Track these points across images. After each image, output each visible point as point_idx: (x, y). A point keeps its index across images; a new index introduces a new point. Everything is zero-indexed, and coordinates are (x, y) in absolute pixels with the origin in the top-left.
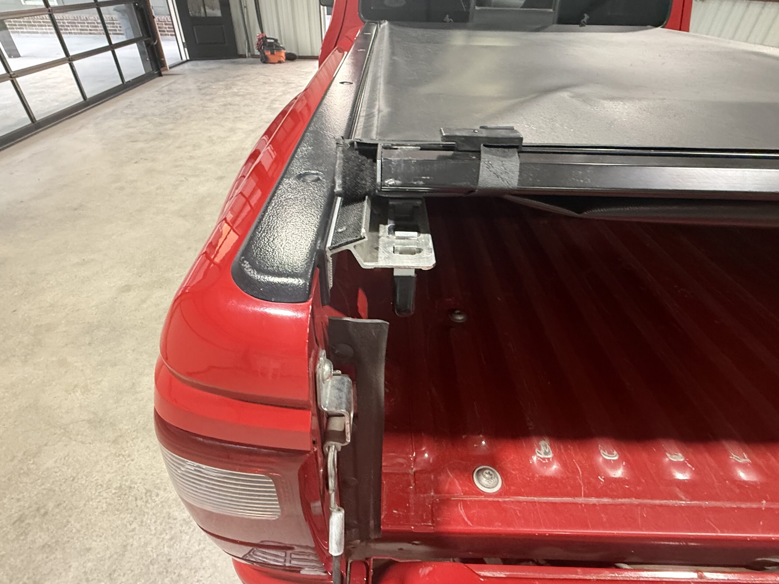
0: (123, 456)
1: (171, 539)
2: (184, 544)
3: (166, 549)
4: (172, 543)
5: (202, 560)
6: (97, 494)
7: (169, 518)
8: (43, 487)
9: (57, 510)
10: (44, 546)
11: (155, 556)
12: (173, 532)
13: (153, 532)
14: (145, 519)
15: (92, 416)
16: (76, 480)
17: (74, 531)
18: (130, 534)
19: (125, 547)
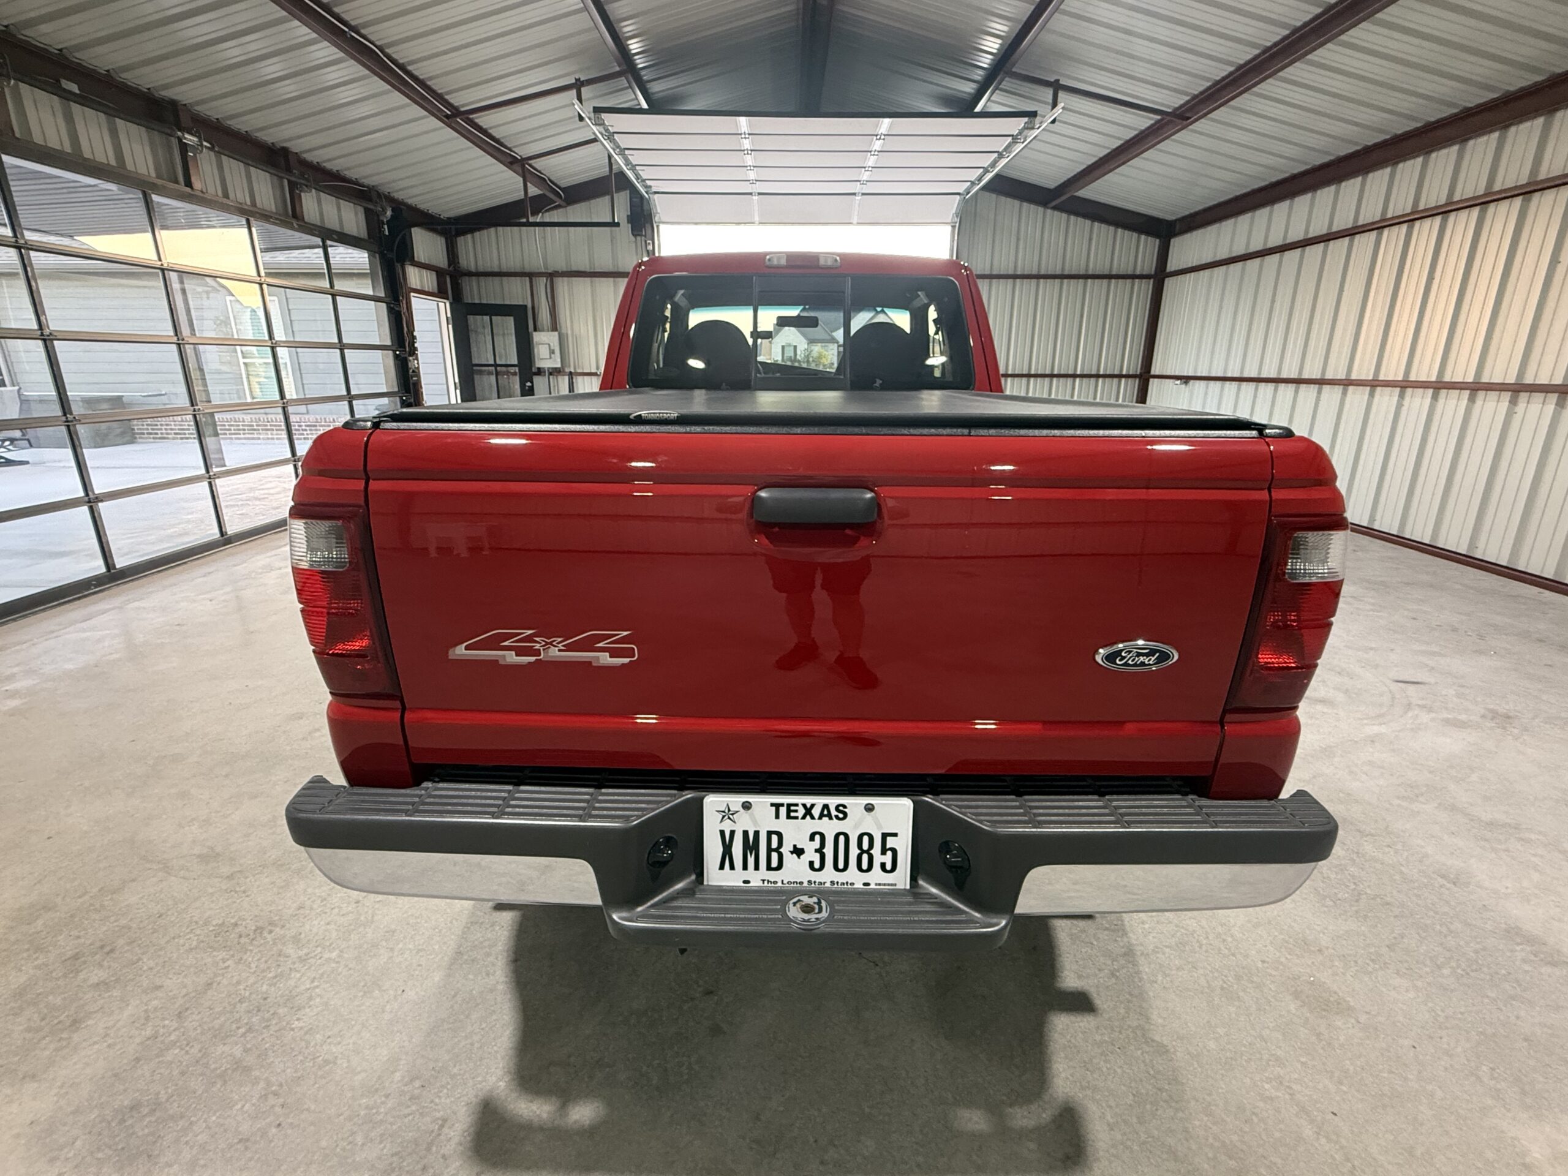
0: (236, 892)
1: (276, 977)
2: (292, 983)
3: (265, 987)
4: (275, 981)
5: (311, 998)
6: (188, 931)
7: (280, 955)
8: (115, 924)
9: (127, 948)
10: (98, 984)
11: (247, 994)
12: (280, 970)
13: (252, 971)
14: (245, 957)
15: (205, 851)
16: (164, 917)
17: (145, 968)
18: (220, 972)
19: (209, 985)
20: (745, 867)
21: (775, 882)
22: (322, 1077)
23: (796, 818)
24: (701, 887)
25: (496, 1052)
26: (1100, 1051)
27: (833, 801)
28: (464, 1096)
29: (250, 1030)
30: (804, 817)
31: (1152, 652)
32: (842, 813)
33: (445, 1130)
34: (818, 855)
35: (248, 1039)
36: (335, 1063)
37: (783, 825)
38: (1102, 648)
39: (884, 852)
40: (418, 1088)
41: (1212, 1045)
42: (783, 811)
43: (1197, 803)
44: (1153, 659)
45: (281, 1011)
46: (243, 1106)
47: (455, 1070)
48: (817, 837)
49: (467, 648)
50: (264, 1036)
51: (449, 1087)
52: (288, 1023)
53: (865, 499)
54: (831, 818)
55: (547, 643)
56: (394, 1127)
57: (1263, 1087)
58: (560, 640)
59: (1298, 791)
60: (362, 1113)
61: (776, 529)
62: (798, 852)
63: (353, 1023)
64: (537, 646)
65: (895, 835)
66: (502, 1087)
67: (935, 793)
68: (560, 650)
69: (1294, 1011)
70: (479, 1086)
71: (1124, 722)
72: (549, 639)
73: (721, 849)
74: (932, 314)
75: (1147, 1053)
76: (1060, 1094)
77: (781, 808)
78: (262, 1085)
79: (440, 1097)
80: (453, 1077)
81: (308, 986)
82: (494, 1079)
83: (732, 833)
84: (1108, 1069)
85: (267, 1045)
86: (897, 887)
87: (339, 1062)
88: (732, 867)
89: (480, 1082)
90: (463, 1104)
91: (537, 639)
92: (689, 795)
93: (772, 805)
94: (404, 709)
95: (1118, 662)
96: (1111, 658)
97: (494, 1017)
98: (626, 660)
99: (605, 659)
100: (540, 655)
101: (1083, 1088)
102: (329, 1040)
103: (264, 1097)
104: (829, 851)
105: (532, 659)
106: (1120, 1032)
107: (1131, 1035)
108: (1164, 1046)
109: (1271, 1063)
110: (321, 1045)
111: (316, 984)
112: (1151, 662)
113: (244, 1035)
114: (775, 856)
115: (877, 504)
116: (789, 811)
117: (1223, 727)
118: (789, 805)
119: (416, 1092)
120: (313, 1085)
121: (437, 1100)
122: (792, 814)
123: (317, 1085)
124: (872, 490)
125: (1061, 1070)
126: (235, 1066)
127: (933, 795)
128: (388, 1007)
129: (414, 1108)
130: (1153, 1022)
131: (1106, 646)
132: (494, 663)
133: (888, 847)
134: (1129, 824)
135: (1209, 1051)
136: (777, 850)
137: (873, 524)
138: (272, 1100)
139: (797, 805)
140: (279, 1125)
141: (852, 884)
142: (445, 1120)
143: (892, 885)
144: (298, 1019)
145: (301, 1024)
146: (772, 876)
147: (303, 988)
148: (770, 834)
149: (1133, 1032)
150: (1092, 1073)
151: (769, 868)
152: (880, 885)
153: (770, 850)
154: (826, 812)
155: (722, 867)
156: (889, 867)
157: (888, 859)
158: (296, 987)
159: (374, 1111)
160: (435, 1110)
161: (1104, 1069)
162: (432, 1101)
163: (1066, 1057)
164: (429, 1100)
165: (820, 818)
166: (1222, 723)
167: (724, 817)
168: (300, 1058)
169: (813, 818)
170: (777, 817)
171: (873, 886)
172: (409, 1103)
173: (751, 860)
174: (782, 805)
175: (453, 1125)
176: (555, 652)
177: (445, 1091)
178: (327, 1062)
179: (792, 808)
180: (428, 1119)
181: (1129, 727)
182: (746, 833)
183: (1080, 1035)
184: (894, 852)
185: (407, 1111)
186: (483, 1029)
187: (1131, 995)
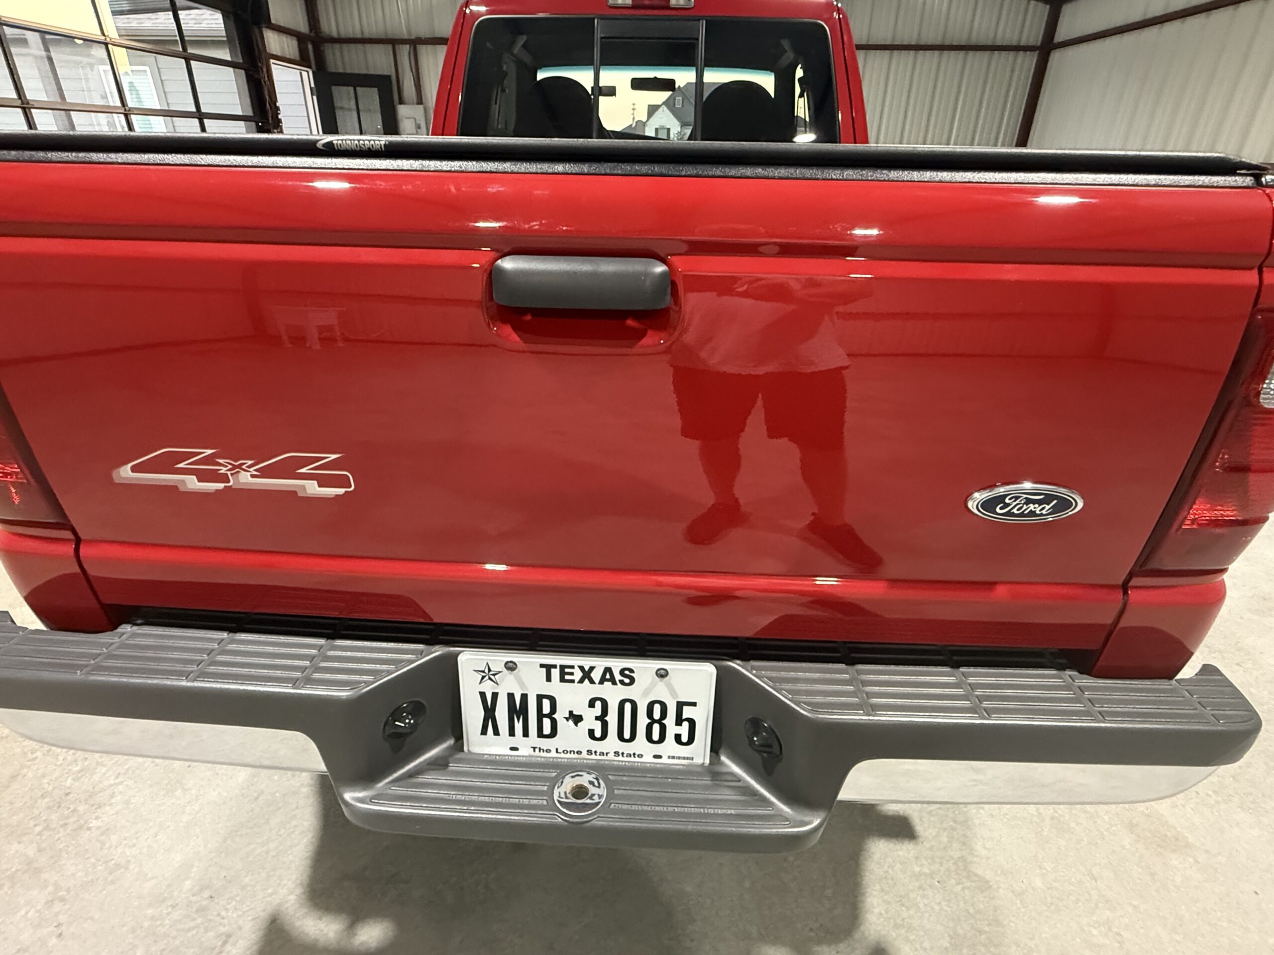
1: (81, 771)
2: (96, 778)
3: (69, 781)
4: (80, 775)
5: (113, 795)
11: (50, 788)
12: (86, 763)
13: (59, 763)
18: (28, 763)
19: (14, 777)
20: (512, 733)
21: (548, 751)
22: (113, 882)
23: (573, 681)
24: (460, 755)
25: (291, 862)
26: (917, 884)
27: (617, 664)
28: (252, 909)
29: (47, 828)
30: (581, 681)
31: (1048, 499)
32: (628, 677)
33: (228, 947)
34: (599, 723)
35: (44, 837)
36: (127, 869)
37: (555, 688)
38: (978, 491)
39: (679, 721)
40: (207, 899)
41: (1038, 883)
42: (555, 673)
43: (1078, 683)
44: (1047, 507)
45: (81, 808)
46: (27, 913)
47: (247, 880)
48: (598, 704)
49: (134, 469)
50: (60, 835)
51: (238, 899)
52: (86, 822)
53: (653, 273)
54: (614, 683)
55: (234, 467)
56: (177, 942)
57: (1090, 932)
58: (250, 462)
59: (1204, 665)
60: (146, 924)
61: (529, 317)
62: (577, 719)
63: (151, 824)
64: (223, 470)
65: (694, 704)
66: (292, 902)
67: (745, 657)
68: (253, 476)
69: (1128, 847)
70: (269, 899)
71: (995, 583)
72: (236, 461)
73: (482, 713)
74: (799, 73)
75: (968, 888)
76: (872, 932)
77: (553, 670)
78: (50, 888)
79: (226, 909)
80: (243, 888)
81: (112, 782)
82: (285, 891)
83: (495, 696)
84: (925, 905)
85: (61, 846)
86: (695, 761)
87: (131, 867)
88: (496, 732)
89: (270, 895)
90: (250, 918)
91: (221, 461)
92: (438, 651)
93: (542, 666)
94: (78, 541)
95: (998, 510)
96: (989, 505)
97: (294, 823)
98: (341, 491)
99: (312, 488)
100: (229, 481)
101: (896, 926)
102: (125, 842)
103: (50, 903)
104: (612, 719)
105: (221, 486)
106: (941, 864)
107: (953, 868)
108: (987, 882)
109: (1100, 905)
110: (116, 847)
111: (120, 779)
112: (1044, 512)
113: (40, 834)
114: (547, 722)
115: (670, 283)
116: (563, 674)
117: (1125, 593)
118: (563, 667)
119: (205, 903)
120: (101, 892)
121: (223, 913)
122: (567, 677)
123: (105, 892)
124: (664, 261)
125: (875, 904)
126: (26, 867)
127: (743, 660)
128: (188, 808)
129: (199, 921)
130: (976, 853)
131: (984, 489)
132: (173, 489)
133: (684, 717)
134: (989, 712)
135: (1034, 889)
136: (550, 716)
137: (666, 311)
138: (57, 907)
139: (572, 667)
140: (60, 934)
141: (640, 756)
142: (229, 936)
143: (688, 758)
144: (97, 818)
145: (99, 823)
146: (545, 743)
147: (106, 783)
148: (540, 698)
149: (955, 864)
150: (908, 909)
151: (540, 734)
152: (673, 757)
153: (540, 716)
154: (608, 676)
155: (484, 732)
156: (685, 739)
157: (684, 730)
158: (100, 782)
159: (159, 923)
160: (221, 924)
161: (921, 905)
162: (219, 915)
163: (882, 890)
164: (215, 913)
165: (601, 682)
166: (1125, 587)
167: (483, 677)
168: (93, 860)
169: (592, 682)
170: (549, 679)
171: (665, 760)
172: (196, 916)
173: (519, 726)
174: (555, 666)
175: (237, 941)
176: (246, 479)
177: (234, 903)
178: (118, 866)
179: (567, 670)
180: (211, 934)
181: (1001, 590)
182: (511, 696)
183: (898, 865)
184: (692, 723)
185: (192, 924)
186: (280, 836)
187: (955, 822)
